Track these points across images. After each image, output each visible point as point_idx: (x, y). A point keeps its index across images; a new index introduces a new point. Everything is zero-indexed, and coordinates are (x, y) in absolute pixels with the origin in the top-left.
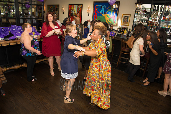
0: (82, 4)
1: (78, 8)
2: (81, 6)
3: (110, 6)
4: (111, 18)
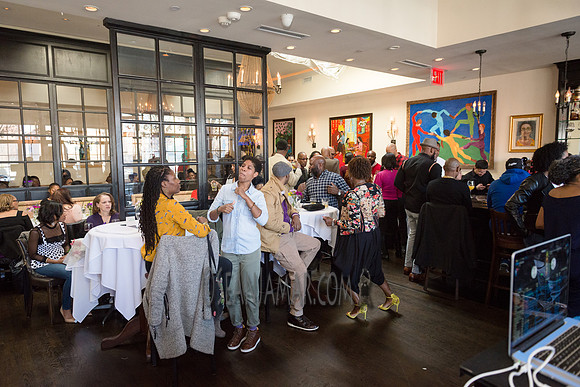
0: (372, 114)
1: (359, 128)
2: (368, 119)
3: (463, 110)
4: (471, 144)
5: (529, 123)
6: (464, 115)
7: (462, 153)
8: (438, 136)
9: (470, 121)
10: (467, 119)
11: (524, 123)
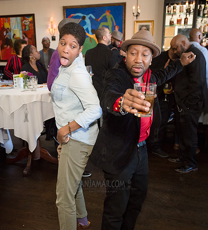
0: (34, 15)
1: (24, 26)
2: (31, 19)
3: (104, 15)
5: (146, 26)
6: (105, 19)
8: (87, 34)
9: (109, 23)
10: (107, 21)
11: (143, 26)
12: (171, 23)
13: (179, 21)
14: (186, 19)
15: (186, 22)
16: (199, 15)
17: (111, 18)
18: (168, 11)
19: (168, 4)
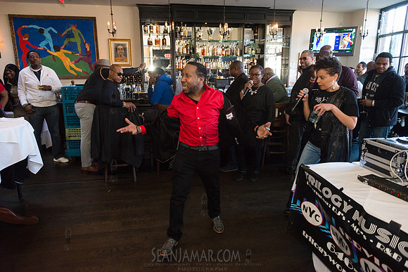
3: (69, 29)
4: (81, 59)
5: (122, 45)
6: (70, 35)
7: (73, 66)
8: (48, 51)
9: (77, 40)
10: (74, 37)
11: (119, 45)
12: (150, 43)
13: (157, 42)
14: (164, 39)
15: (164, 43)
16: (176, 37)
17: (79, 34)
18: (145, 31)
19: (143, 24)
